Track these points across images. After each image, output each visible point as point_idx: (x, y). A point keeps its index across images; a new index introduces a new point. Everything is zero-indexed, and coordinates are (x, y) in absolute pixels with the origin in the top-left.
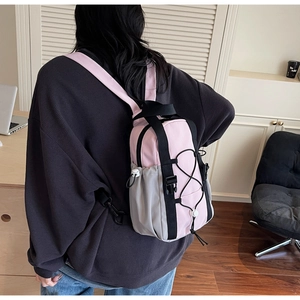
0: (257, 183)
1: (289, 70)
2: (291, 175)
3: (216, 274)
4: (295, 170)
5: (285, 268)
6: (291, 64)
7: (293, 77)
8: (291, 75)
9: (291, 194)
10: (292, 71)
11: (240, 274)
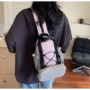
0: (72, 52)
1: (80, 21)
4: (83, 48)
5: (81, 75)
6: (81, 20)
7: (81, 23)
9: (82, 54)
10: (81, 21)
11: (68, 77)
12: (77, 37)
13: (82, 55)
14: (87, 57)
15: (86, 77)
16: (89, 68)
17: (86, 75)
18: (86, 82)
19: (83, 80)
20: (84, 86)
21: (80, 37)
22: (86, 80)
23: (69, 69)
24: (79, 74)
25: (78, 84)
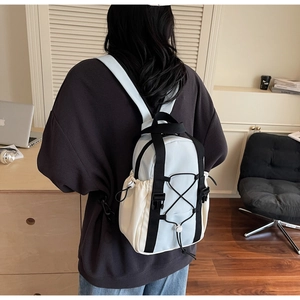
0: (242, 178)
1: (262, 83)
2: (270, 168)
3: (214, 261)
4: (272, 165)
5: (272, 252)
6: (264, 78)
7: (266, 89)
8: (264, 87)
9: (272, 184)
10: (265, 83)
11: (235, 260)
12: (253, 132)
13: (271, 189)
14: (291, 195)
15: (286, 258)
16: (294, 226)
17: (286, 249)
18: (291, 274)
19: (280, 268)
20: (285, 289)
21: (262, 131)
22: (290, 267)
23: (233, 231)
24: (264, 248)
25: (266, 284)
